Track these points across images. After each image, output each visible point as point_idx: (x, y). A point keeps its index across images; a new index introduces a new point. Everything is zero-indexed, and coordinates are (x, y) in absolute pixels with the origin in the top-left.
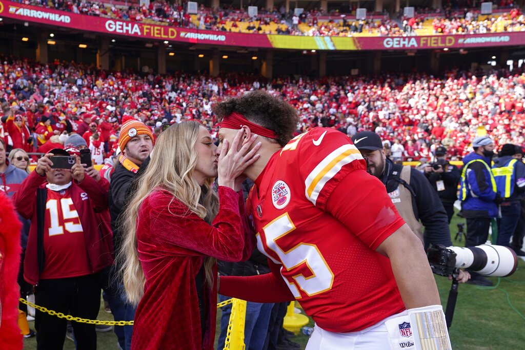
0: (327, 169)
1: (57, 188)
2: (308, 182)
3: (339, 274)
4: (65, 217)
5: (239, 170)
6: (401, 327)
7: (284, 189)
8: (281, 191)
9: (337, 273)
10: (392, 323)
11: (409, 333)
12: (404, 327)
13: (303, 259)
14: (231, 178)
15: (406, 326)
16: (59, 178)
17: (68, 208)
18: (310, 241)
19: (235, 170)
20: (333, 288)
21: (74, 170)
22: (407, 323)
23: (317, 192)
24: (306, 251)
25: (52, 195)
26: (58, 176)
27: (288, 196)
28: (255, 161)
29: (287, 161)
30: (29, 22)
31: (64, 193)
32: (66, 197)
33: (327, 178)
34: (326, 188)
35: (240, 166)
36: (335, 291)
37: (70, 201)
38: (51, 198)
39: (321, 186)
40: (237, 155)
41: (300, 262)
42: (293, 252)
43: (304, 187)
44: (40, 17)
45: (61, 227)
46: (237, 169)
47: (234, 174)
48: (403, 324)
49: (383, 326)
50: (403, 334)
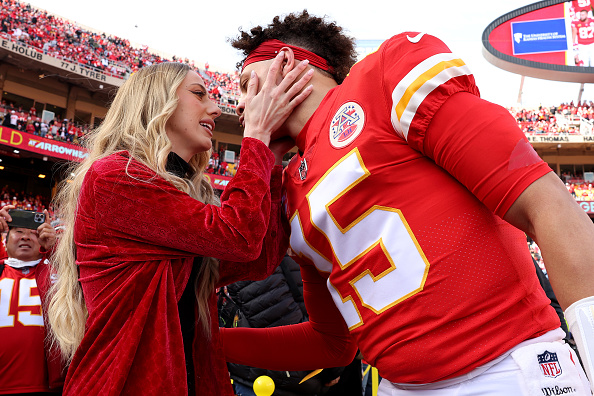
0: (431, 74)
1: (19, 264)
2: (396, 95)
3: (438, 263)
4: (22, 303)
5: (278, 113)
6: (541, 359)
7: (353, 115)
8: (348, 118)
9: (435, 261)
10: (526, 354)
11: (554, 371)
12: (547, 359)
13: (374, 238)
14: (265, 127)
15: (549, 358)
16: (24, 250)
17: (29, 291)
18: (390, 204)
19: (272, 113)
20: (425, 288)
21: (40, 231)
22: (551, 354)
23: (411, 110)
24: (381, 222)
25: (9, 273)
26: (23, 248)
27: (360, 124)
28: (306, 98)
29: (363, 69)
30: (49, 157)
31: (26, 273)
32: (29, 277)
33: (431, 86)
34: (428, 103)
35: (281, 107)
36: (429, 293)
37: (33, 283)
38: (6, 276)
39: (419, 98)
40: (276, 90)
41: (369, 246)
42: (358, 227)
43: (390, 103)
44: (62, 152)
45: (12, 317)
46: (276, 111)
47: (271, 121)
48: (544, 355)
49: (509, 361)
50: (546, 372)
